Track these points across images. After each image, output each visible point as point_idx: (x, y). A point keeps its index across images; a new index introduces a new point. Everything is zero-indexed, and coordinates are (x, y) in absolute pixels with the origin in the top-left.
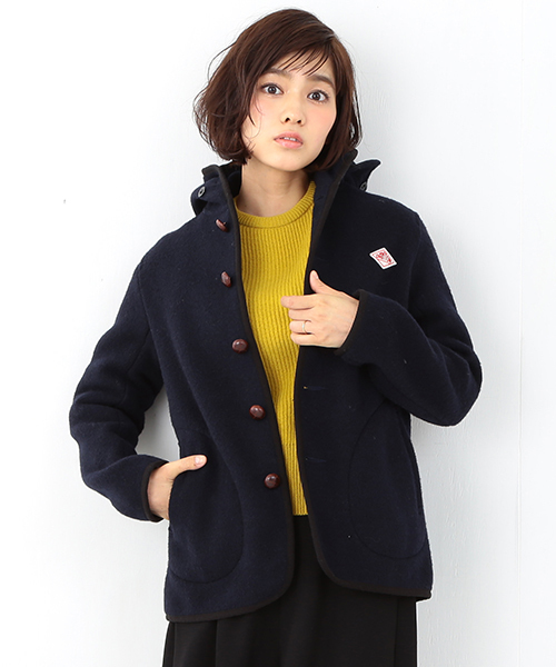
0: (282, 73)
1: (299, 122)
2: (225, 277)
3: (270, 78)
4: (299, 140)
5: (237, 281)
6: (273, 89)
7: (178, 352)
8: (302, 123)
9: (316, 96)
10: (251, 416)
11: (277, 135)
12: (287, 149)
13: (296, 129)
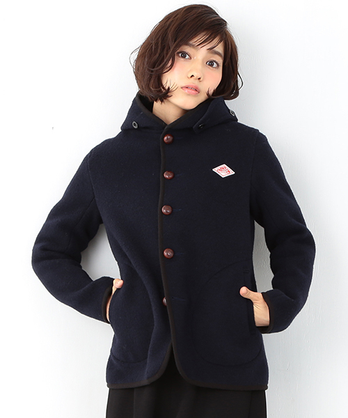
1: (199, 79)
4: (197, 90)
6: (184, 55)
8: (201, 80)
11: (184, 85)
13: (196, 83)
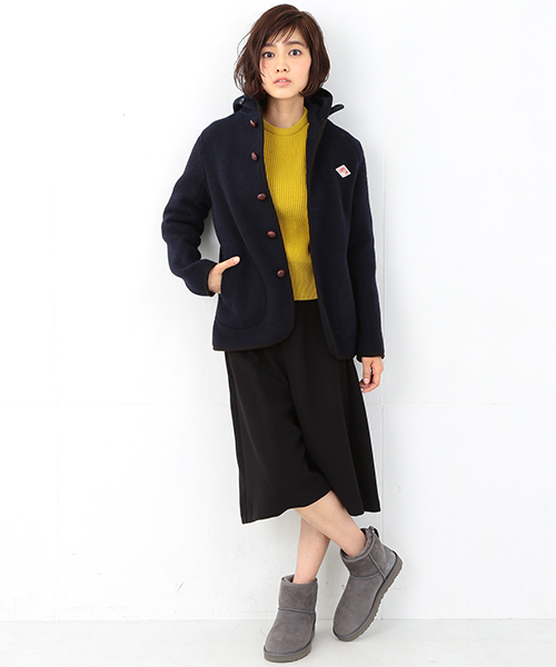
0: (270, 45)
1: (285, 70)
2: (253, 155)
3: (267, 49)
4: (288, 81)
5: (260, 157)
6: (270, 55)
7: (228, 201)
8: (287, 70)
9: (295, 52)
10: (268, 236)
11: (275, 80)
12: (282, 87)
13: (284, 75)
